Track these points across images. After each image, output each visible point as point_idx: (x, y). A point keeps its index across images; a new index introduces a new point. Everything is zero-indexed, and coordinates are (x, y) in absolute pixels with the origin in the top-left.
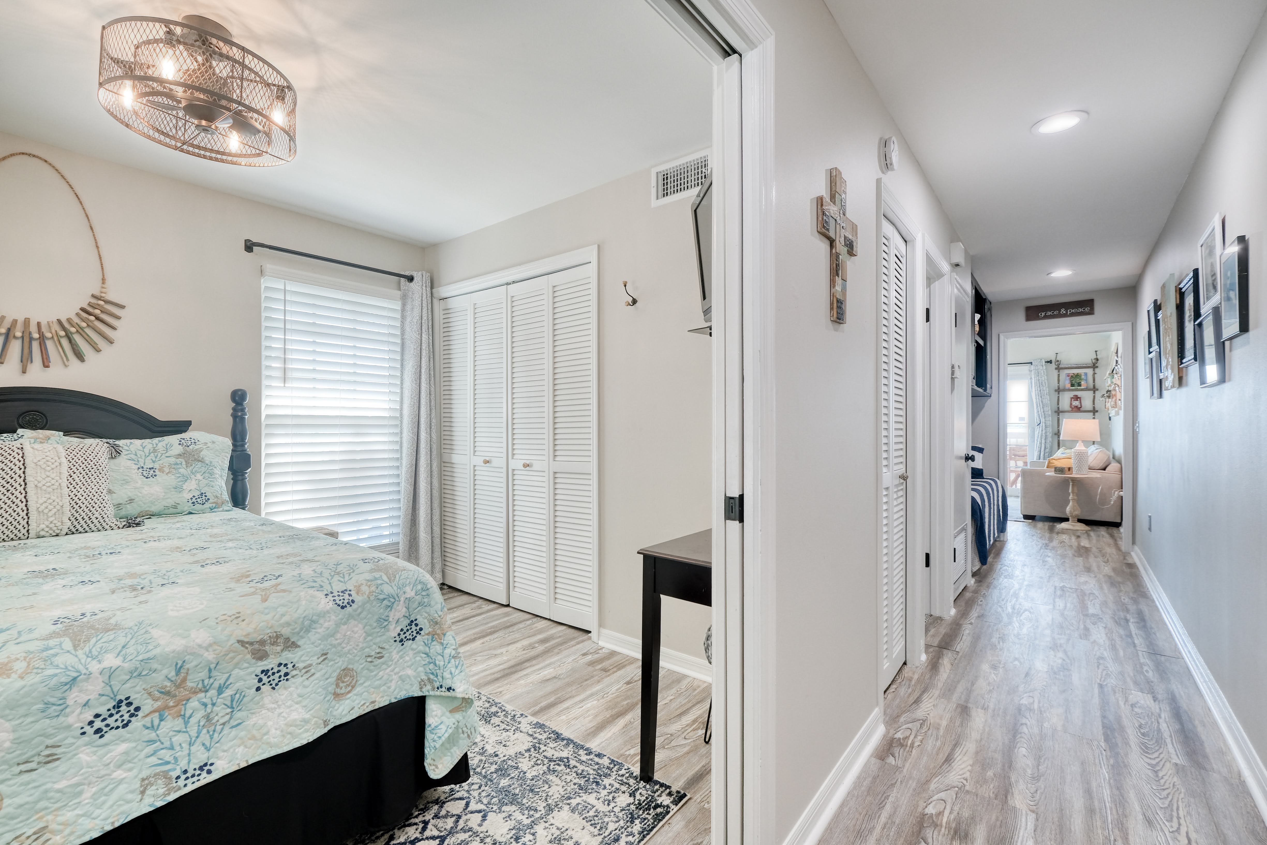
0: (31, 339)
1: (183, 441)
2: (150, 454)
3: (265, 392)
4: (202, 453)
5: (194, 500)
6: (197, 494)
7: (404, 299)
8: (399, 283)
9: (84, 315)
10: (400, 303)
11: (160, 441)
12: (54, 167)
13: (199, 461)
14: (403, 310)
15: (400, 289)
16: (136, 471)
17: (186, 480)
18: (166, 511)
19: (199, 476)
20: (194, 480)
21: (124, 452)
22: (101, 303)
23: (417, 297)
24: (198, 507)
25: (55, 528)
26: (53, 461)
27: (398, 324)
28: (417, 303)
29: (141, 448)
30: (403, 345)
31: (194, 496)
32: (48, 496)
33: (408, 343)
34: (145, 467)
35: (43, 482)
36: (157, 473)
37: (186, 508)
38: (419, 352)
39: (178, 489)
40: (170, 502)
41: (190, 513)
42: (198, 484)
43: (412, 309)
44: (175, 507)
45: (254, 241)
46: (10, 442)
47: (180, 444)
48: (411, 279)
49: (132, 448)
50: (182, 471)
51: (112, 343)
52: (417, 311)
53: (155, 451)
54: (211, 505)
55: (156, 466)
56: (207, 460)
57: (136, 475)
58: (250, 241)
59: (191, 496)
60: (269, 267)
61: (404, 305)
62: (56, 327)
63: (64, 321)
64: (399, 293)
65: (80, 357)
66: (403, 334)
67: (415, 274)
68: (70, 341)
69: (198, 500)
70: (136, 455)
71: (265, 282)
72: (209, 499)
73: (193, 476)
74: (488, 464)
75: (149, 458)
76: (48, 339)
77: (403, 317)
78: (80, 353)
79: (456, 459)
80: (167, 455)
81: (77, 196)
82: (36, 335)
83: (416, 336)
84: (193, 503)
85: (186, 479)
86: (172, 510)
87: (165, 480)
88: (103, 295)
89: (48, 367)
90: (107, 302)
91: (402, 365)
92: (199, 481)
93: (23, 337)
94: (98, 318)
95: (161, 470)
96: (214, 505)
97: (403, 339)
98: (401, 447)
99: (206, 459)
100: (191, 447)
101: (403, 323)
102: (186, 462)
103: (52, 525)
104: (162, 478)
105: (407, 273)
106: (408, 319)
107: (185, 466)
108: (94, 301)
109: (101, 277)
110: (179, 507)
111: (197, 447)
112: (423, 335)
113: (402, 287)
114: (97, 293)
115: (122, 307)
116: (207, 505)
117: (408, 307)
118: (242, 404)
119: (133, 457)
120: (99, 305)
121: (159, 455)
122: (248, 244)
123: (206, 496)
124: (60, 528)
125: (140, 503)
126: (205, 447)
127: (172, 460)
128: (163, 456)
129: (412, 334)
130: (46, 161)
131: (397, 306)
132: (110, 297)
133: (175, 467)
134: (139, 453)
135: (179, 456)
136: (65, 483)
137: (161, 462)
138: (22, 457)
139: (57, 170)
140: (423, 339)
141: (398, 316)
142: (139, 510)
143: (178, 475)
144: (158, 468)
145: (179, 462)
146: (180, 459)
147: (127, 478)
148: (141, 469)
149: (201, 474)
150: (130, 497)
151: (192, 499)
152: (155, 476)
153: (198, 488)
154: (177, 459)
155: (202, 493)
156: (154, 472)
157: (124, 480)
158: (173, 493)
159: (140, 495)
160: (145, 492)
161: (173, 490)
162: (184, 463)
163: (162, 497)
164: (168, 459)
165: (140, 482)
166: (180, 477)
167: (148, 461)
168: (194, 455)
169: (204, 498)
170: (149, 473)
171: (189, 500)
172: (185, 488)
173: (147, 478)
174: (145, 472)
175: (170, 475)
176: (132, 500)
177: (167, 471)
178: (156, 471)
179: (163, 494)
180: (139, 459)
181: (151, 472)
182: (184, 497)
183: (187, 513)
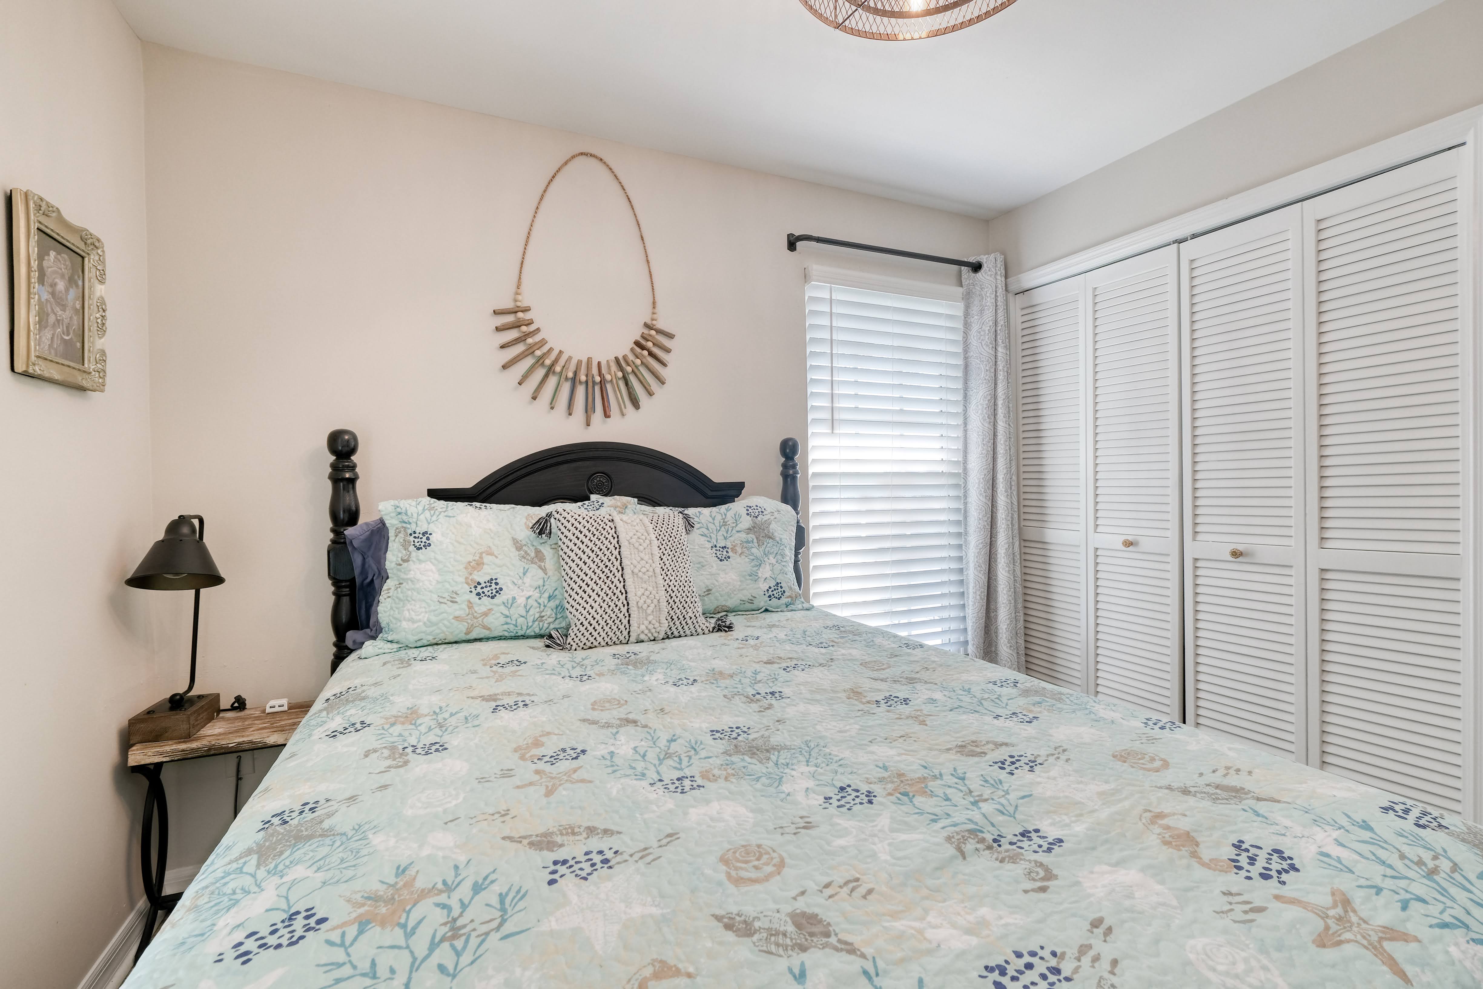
0: (594, 383)
1: (750, 510)
2: (720, 528)
3: (812, 442)
5: (770, 592)
6: (772, 584)
7: (967, 298)
8: (960, 274)
9: (638, 350)
10: (961, 305)
11: (727, 510)
12: (608, 166)
13: (770, 538)
14: (967, 314)
15: (961, 286)
16: (710, 550)
17: (760, 565)
18: (742, 607)
19: (771, 559)
20: (767, 565)
21: (696, 526)
22: (653, 332)
23: (989, 292)
24: (774, 602)
25: (653, 631)
26: (644, 537)
27: (959, 337)
28: (989, 301)
29: (711, 520)
30: (966, 367)
31: (770, 588)
32: (644, 585)
33: (974, 362)
34: (718, 546)
35: (639, 567)
36: (730, 553)
37: (762, 604)
38: (993, 375)
39: (753, 576)
40: (745, 595)
41: (766, 610)
42: (772, 570)
43: (982, 311)
44: (751, 602)
45: (797, 234)
46: (593, 512)
47: (748, 514)
48: (977, 267)
49: (703, 519)
50: (754, 550)
51: (663, 383)
52: (989, 314)
53: (725, 523)
54: (787, 600)
55: (729, 544)
56: (777, 537)
57: (709, 556)
58: (793, 235)
59: (767, 588)
60: (816, 268)
61: (967, 307)
62: (614, 367)
63: (621, 358)
64: (960, 290)
65: (636, 404)
66: (966, 350)
67: (983, 259)
68: (627, 384)
70: (708, 529)
71: (811, 292)
72: (784, 592)
73: (766, 559)
74: (1131, 548)
75: (720, 533)
76: (608, 382)
77: (967, 325)
78: (635, 398)
79: (1052, 535)
80: (738, 529)
81: (629, 199)
82: (598, 379)
83: (989, 351)
84: (769, 596)
85: (759, 563)
86: (748, 606)
87: (739, 563)
88: (654, 322)
89: (609, 417)
90: (659, 332)
91: (965, 396)
92: (773, 565)
93: (587, 382)
94: (651, 354)
95: (734, 550)
96: (789, 600)
97: (966, 358)
98: (966, 517)
99: (776, 534)
100: (759, 518)
101: (966, 334)
102: (757, 538)
103: (651, 627)
104: (736, 560)
105: (972, 259)
106: (975, 328)
107: (756, 545)
108: (646, 331)
109: (652, 300)
110: (756, 601)
111: (765, 518)
112: (1000, 349)
113: (963, 281)
114: (649, 322)
115: (670, 336)
116: (784, 600)
117: (975, 310)
118: (792, 459)
119: (706, 532)
120: (650, 335)
121: (730, 529)
122: (792, 239)
123: (781, 587)
124: (658, 630)
125: (717, 594)
126: (772, 518)
127: (743, 536)
128: (734, 531)
129: (980, 349)
130: (601, 160)
131: (958, 309)
132: (660, 325)
133: (747, 545)
134: (711, 526)
135: (749, 530)
136: (658, 570)
137: (732, 539)
138: (616, 533)
139: (610, 169)
140: (999, 354)
141: (960, 325)
142: (715, 604)
143: (752, 557)
144: (730, 547)
145: (750, 539)
146: (750, 535)
147: (701, 560)
148: (714, 549)
149: (774, 555)
150: (707, 586)
151: (768, 590)
152: (729, 557)
153: (773, 576)
154: (748, 534)
155: (778, 583)
156: (727, 552)
157: (699, 563)
158: (749, 582)
159: (717, 583)
160: (721, 580)
161: (748, 577)
162: (755, 540)
163: (738, 587)
164: (739, 534)
165: (714, 565)
166: (753, 560)
167: (720, 538)
168: (764, 530)
169: (780, 589)
170: (723, 554)
171: (766, 593)
172: (760, 575)
173: (721, 560)
174: (718, 553)
175: (743, 557)
176: (709, 590)
177: (739, 550)
178: (729, 550)
179: (739, 583)
180: (711, 535)
181: (725, 553)
182: (759, 588)
183: (763, 609)
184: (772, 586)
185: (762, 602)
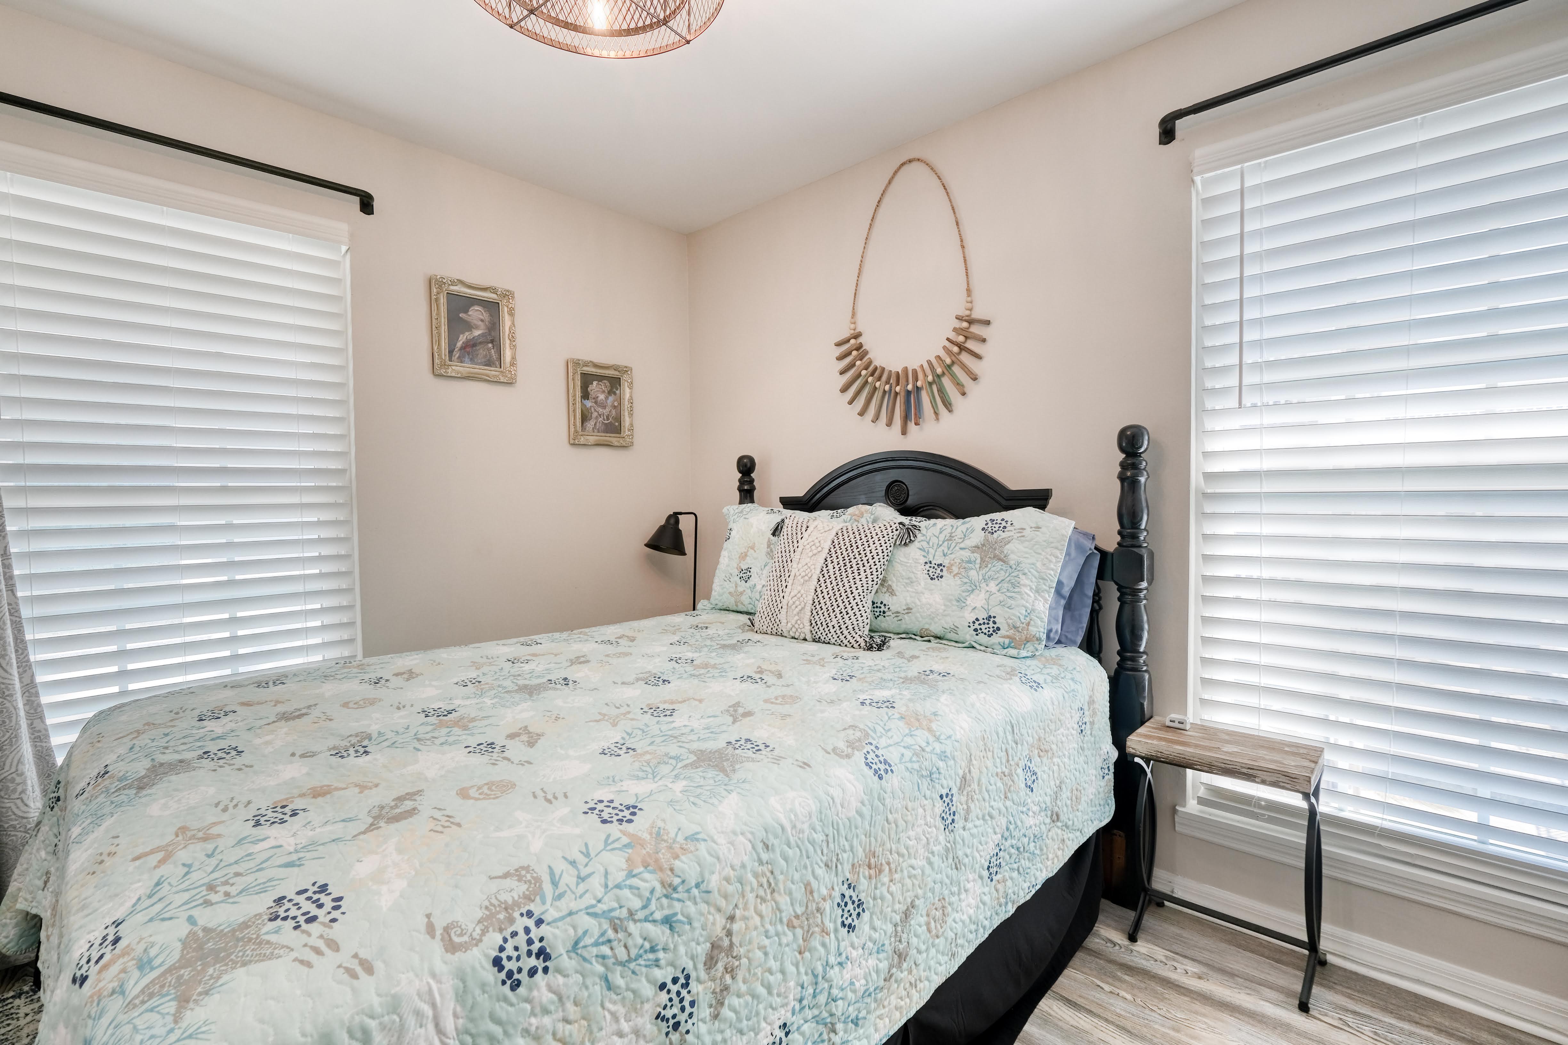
0: (908, 392)
1: (989, 524)
2: (944, 542)
4: (1007, 546)
5: (977, 626)
6: (982, 615)
9: (950, 347)
13: (1000, 559)
16: (923, 566)
17: (973, 590)
18: (946, 635)
19: (992, 586)
20: (983, 591)
21: (918, 538)
24: (983, 638)
31: (977, 620)
32: (799, 588)
34: (933, 562)
36: (944, 573)
37: (966, 637)
39: (961, 602)
40: (951, 622)
41: (971, 646)
42: (987, 600)
44: (953, 631)
47: (983, 529)
50: (973, 573)
53: (951, 537)
54: (1002, 640)
55: (946, 562)
56: (1013, 559)
57: (921, 572)
59: (974, 619)
63: (933, 361)
65: (949, 407)
69: (983, 627)
72: (998, 629)
73: (983, 585)
75: (941, 548)
80: (962, 545)
84: (976, 630)
85: (973, 588)
86: (952, 635)
87: (950, 584)
89: (918, 424)
92: (991, 594)
94: (962, 349)
95: (950, 569)
96: (1007, 641)
99: (1012, 556)
100: (995, 535)
102: (981, 559)
103: (797, 626)
104: (947, 581)
107: (978, 566)
110: (958, 631)
111: (1004, 535)
116: (995, 639)
119: (927, 545)
121: (953, 545)
122: (1166, 125)
123: (994, 623)
125: (918, 615)
127: (966, 554)
128: (957, 548)
133: (966, 565)
134: (934, 539)
135: (977, 548)
137: (953, 556)
142: (918, 625)
143: (966, 580)
144: (947, 565)
145: (973, 559)
146: (975, 554)
147: (912, 575)
148: (929, 565)
149: (997, 582)
150: (907, 604)
151: (974, 622)
152: (942, 577)
153: (986, 607)
154: (973, 552)
155: (990, 617)
156: (942, 570)
157: (909, 578)
158: (955, 608)
159: (918, 603)
160: (924, 600)
161: (955, 603)
162: (978, 561)
163: (941, 611)
164: (962, 552)
165: (923, 583)
166: (966, 583)
167: (939, 553)
168: (995, 549)
169: (991, 625)
170: (936, 571)
171: (971, 625)
172: (968, 603)
173: (932, 579)
174: (932, 570)
175: (957, 578)
176: (908, 609)
177: (955, 569)
178: (944, 569)
179: (943, 607)
180: (930, 550)
181: (938, 571)
182: (963, 617)
183: (966, 644)
184: (981, 619)
185: (968, 635)
